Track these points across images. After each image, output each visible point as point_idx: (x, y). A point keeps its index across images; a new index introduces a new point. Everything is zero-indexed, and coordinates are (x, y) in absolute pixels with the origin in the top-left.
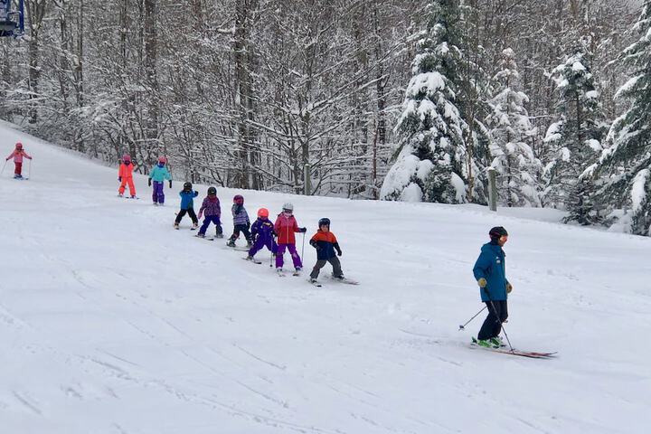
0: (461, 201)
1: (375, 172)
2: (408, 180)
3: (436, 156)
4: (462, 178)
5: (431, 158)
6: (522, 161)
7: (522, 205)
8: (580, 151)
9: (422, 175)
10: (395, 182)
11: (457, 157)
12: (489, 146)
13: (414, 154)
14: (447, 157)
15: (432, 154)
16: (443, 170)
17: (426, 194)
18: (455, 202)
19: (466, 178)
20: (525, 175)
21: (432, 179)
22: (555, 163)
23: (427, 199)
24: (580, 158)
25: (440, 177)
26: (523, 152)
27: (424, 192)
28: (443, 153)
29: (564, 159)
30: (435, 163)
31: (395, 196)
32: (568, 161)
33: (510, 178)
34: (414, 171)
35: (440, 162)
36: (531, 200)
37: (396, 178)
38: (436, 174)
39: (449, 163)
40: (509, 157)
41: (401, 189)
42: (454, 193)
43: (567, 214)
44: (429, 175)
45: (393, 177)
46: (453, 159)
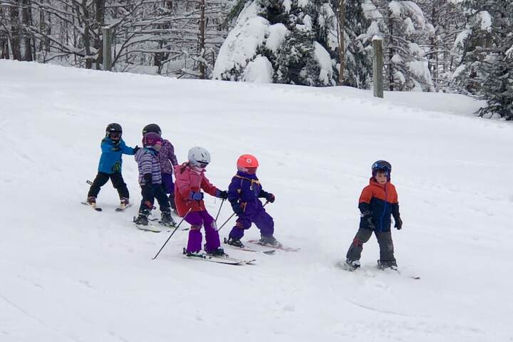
0: (326, 82)
1: (203, 40)
2: (253, 52)
3: (293, 19)
4: (328, 49)
5: (285, 22)
6: (410, 27)
7: (409, 88)
8: (503, 16)
9: (273, 45)
10: (235, 54)
11: (321, 20)
12: (363, 5)
13: (261, 15)
14: (308, 20)
15: (287, 16)
16: (302, 38)
17: (279, 72)
18: (319, 83)
19: (333, 49)
20: (413, 47)
21: (288, 51)
22: (470, 32)
23: (280, 78)
24: (503, 26)
25: (299, 49)
26: (410, 15)
27: (276, 69)
28: (301, 14)
29: (483, 28)
30: (291, 29)
31: (235, 73)
32: (489, 29)
33: (392, 51)
34: (263, 39)
35: (298, 26)
36: (422, 80)
37: (237, 49)
38: (292, 43)
39: (309, 28)
40: (391, 22)
41: (243, 63)
42: (318, 70)
43: (484, 104)
44: (284, 44)
45: (232, 48)
46: (315, 22)
